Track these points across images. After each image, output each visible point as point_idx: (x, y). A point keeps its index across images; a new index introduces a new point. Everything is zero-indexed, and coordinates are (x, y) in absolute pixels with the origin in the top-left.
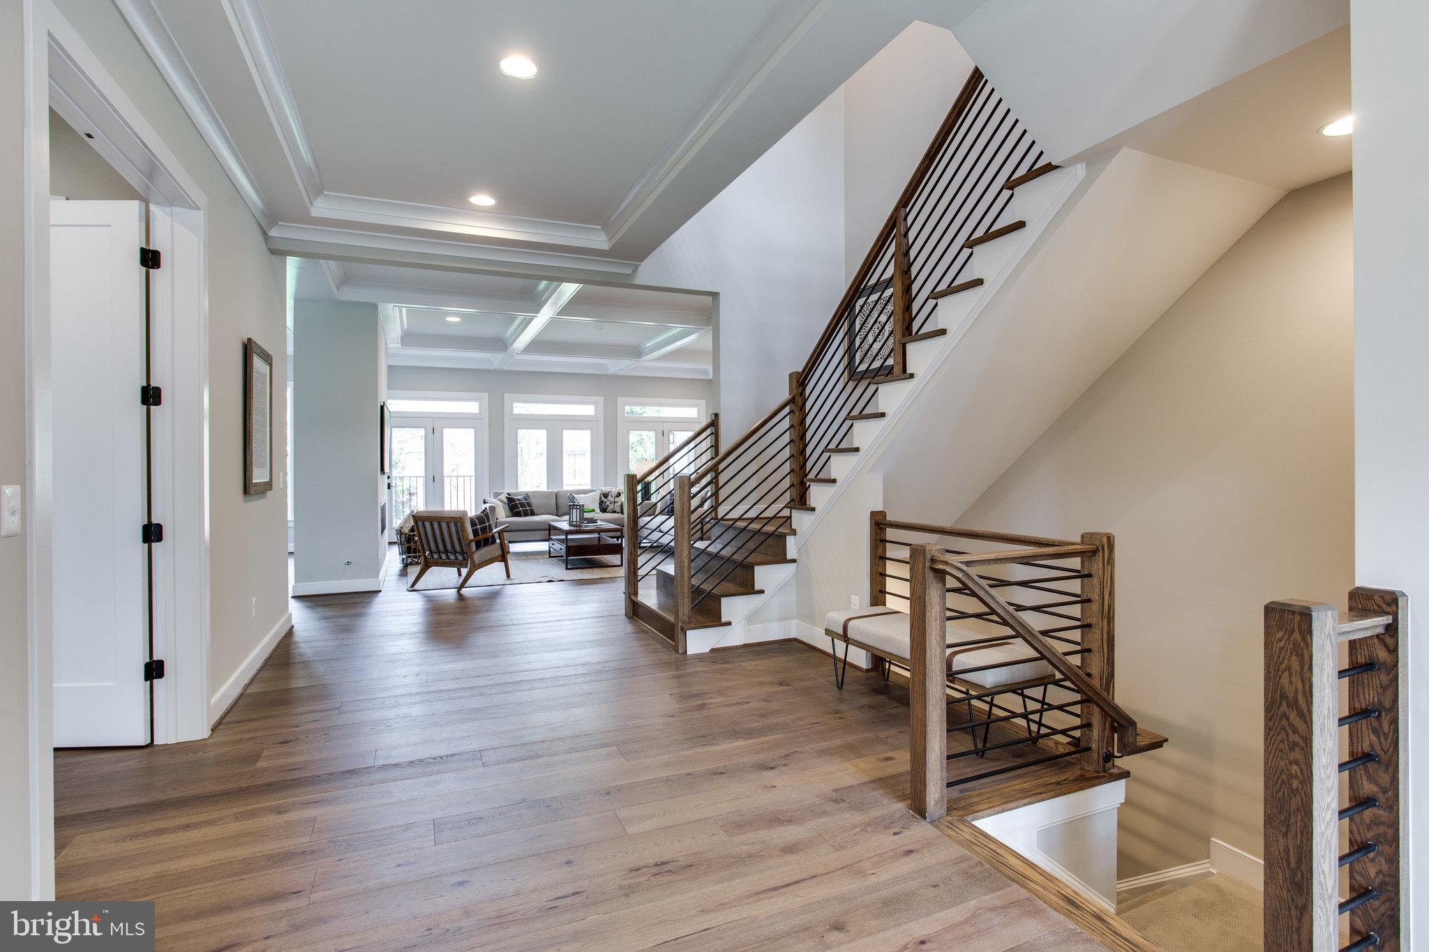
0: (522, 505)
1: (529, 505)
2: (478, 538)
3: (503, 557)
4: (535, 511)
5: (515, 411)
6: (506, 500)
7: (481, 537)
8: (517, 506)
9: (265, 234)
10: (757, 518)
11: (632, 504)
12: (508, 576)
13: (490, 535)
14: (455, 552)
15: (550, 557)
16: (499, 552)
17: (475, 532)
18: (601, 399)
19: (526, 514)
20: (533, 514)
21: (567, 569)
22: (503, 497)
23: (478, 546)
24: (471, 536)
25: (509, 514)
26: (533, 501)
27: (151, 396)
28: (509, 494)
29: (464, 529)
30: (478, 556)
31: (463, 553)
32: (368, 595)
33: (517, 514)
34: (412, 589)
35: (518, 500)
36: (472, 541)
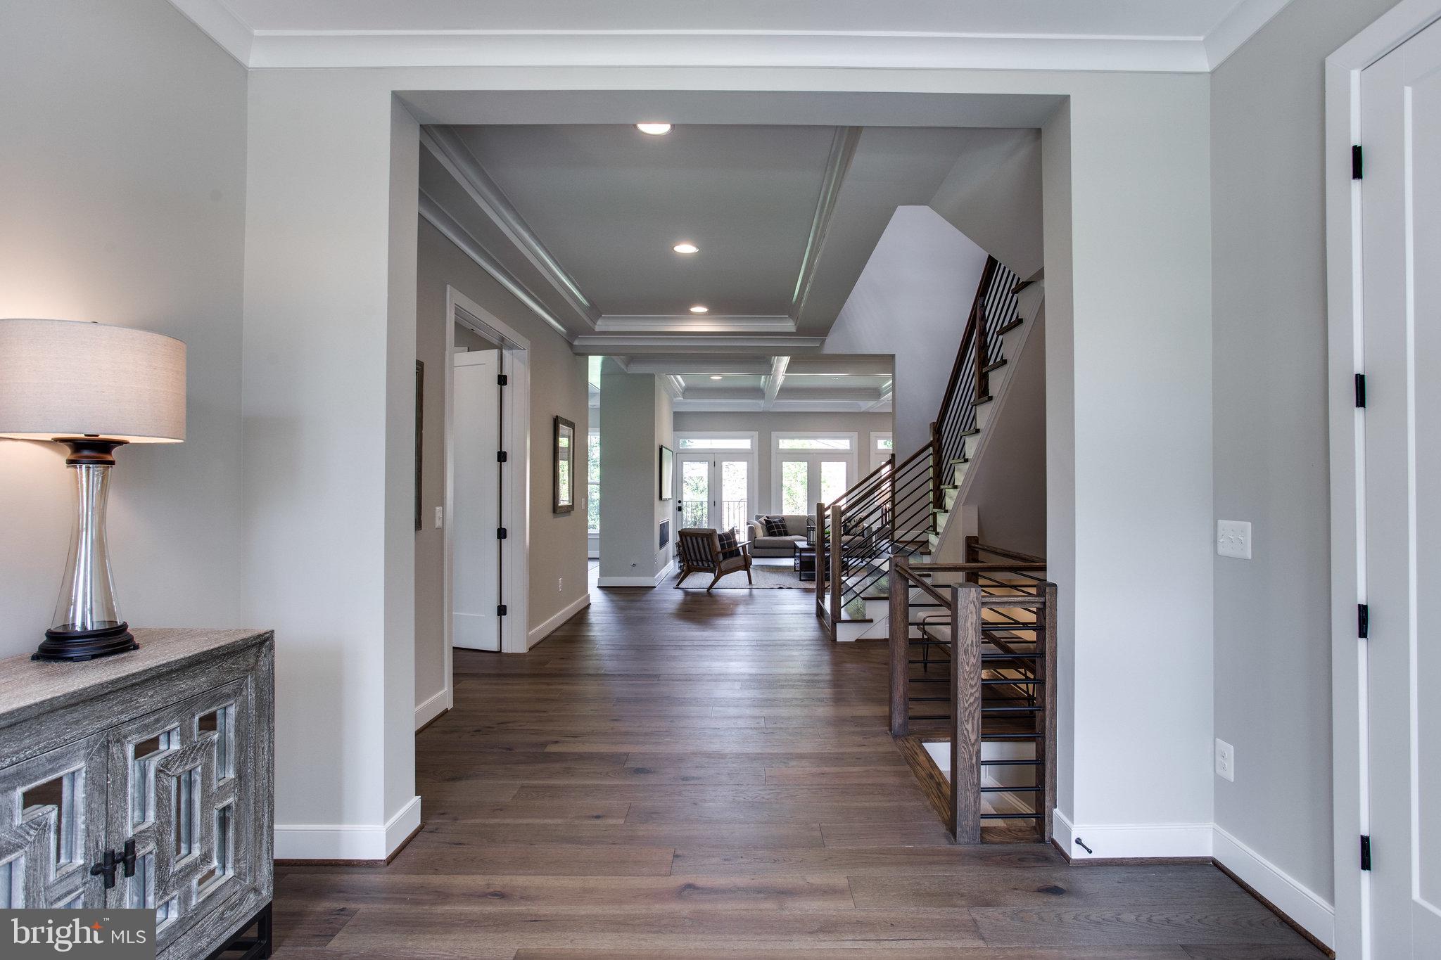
0: (778, 527)
1: (784, 526)
2: (725, 551)
3: (746, 567)
4: (789, 532)
5: (781, 447)
6: (764, 522)
7: (727, 549)
8: (775, 527)
9: (571, 345)
10: (912, 541)
11: (820, 527)
12: (750, 582)
13: (734, 549)
14: (707, 561)
15: (795, 571)
16: (742, 563)
17: (722, 546)
18: (855, 435)
19: (780, 535)
20: (786, 534)
21: (801, 580)
22: (762, 520)
23: (725, 558)
24: (719, 549)
25: (766, 534)
26: (788, 524)
27: (502, 457)
28: (768, 517)
29: (713, 543)
30: (724, 565)
31: (713, 562)
32: (647, 589)
33: (773, 534)
34: (677, 588)
35: (774, 522)
36: (719, 553)
